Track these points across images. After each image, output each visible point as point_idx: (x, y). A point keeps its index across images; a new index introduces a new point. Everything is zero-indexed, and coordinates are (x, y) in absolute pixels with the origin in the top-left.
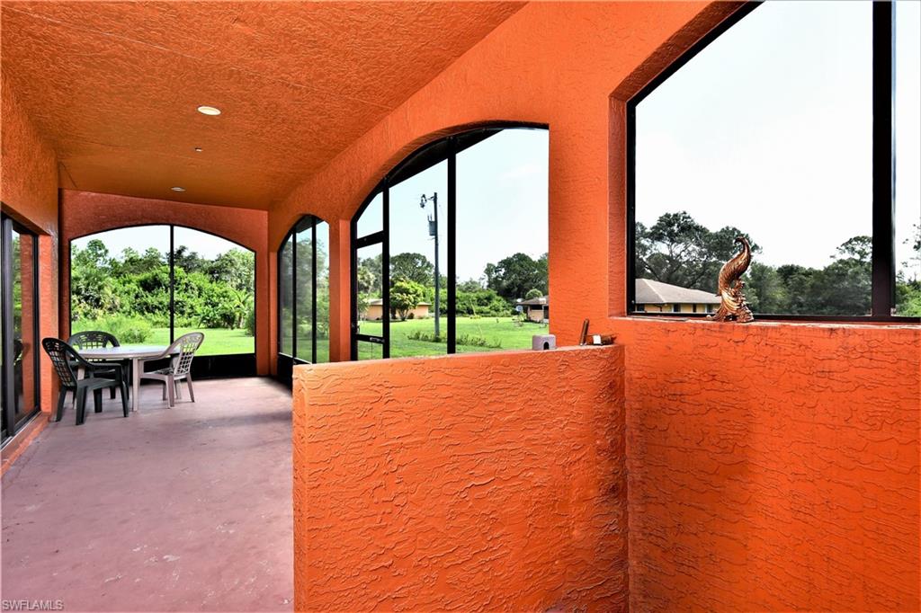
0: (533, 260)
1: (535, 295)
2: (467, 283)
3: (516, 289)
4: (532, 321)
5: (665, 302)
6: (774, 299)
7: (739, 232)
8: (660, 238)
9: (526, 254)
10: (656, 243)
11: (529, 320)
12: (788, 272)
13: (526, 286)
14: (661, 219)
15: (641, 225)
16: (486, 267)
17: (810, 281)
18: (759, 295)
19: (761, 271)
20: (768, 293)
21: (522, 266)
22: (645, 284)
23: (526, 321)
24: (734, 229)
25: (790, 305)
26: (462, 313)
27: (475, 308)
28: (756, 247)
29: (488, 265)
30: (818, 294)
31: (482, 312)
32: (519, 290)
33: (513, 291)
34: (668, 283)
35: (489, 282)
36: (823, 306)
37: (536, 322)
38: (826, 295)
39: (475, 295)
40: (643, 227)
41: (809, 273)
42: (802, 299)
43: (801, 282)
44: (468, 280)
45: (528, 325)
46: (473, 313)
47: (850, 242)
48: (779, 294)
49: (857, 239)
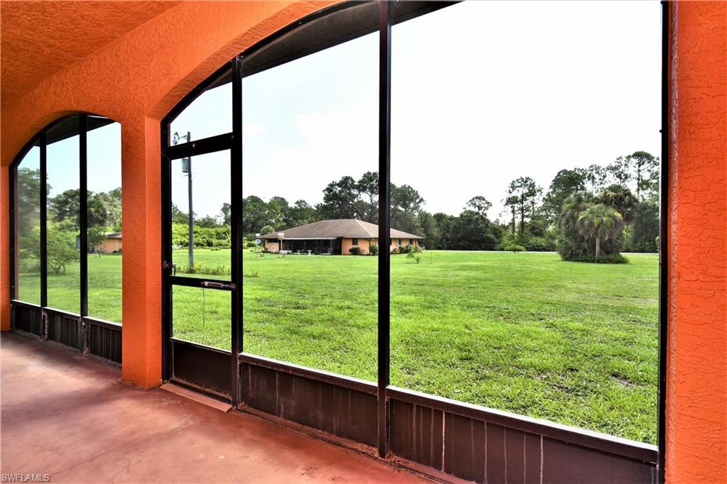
0: (265, 202)
1: (268, 231)
2: (204, 220)
3: (250, 225)
4: (269, 252)
5: (373, 237)
6: (432, 236)
7: (412, 189)
8: (364, 190)
9: (259, 197)
10: (361, 193)
11: (266, 251)
12: (440, 217)
13: (259, 222)
14: (365, 176)
15: (352, 179)
16: (223, 206)
17: (453, 223)
18: (425, 232)
19: (424, 217)
20: (429, 232)
21: (255, 206)
22: (357, 223)
23: (263, 252)
24: (409, 187)
25: (442, 239)
26: (202, 245)
27: (215, 241)
28: (422, 200)
29: (225, 204)
30: (457, 233)
31: (221, 245)
32: (253, 226)
33: (247, 227)
34: (370, 222)
35: (225, 219)
36: (460, 240)
37: (273, 253)
38: (462, 233)
39: (214, 230)
40: (353, 181)
41: (452, 218)
42: (448, 235)
43: (448, 225)
44: (205, 217)
45: (267, 255)
46: (212, 246)
47: (473, 199)
48: (436, 232)
49: (477, 198)
